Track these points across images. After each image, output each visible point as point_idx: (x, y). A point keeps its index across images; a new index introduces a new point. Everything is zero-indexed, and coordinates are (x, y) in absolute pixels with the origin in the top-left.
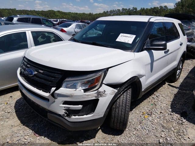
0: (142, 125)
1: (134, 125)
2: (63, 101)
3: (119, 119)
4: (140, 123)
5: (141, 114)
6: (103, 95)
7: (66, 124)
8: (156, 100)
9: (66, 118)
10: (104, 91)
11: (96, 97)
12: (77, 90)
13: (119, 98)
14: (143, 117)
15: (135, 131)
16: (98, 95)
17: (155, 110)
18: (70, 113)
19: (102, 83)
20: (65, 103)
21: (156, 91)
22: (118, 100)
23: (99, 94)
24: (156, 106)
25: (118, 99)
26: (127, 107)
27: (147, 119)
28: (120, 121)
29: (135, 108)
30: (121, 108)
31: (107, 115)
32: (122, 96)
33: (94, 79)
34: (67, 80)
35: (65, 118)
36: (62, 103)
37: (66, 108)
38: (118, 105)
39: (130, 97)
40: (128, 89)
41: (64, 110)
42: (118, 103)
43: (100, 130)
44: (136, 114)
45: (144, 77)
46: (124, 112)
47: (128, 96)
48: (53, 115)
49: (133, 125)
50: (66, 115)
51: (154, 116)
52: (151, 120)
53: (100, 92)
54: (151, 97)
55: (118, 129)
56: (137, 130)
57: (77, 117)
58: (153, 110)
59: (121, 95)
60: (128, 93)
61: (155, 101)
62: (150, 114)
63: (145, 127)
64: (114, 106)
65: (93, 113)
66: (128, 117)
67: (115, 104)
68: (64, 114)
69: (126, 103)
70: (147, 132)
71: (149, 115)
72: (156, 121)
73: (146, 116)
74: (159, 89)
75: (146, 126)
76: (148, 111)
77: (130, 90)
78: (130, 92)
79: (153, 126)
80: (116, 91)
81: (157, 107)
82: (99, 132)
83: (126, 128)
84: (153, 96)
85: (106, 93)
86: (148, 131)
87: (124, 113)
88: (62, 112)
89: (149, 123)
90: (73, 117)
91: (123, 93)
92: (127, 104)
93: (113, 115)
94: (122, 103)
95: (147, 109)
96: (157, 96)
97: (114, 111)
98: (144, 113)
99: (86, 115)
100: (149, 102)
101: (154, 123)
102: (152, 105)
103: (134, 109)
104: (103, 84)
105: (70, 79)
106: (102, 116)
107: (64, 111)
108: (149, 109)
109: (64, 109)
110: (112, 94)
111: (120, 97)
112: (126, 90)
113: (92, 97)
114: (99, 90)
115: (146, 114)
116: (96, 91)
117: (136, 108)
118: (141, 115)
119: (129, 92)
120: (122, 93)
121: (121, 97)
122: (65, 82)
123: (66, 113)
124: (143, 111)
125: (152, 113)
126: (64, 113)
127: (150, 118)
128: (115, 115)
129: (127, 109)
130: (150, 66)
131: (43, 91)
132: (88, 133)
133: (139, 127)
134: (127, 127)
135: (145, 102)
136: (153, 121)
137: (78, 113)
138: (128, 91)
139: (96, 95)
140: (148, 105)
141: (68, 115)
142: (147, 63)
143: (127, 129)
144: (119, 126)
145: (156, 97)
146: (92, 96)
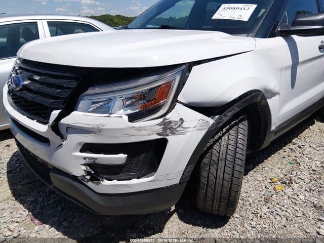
0: (271, 206)
1: (252, 206)
2: (79, 144)
3: (218, 190)
4: (267, 201)
5: (266, 183)
6: (178, 129)
7: (88, 198)
8: (298, 155)
9: (90, 184)
10: (181, 119)
11: (159, 134)
12: (112, 115)
13: (217, 141)
14: (271, 188)
15: (255, 219)
16: (165, 129)
17: (299, 173)
18: (98, 171)
19: (175, 100)
20: (87, 148)
21: (297, 137)
22: (216, 147)
23: (168, 127)
24: (300, 165)
25: (214, 143)
26: (238, 162)
27: (282, 193)
28: (221, 196)
29: (252, 169)
30: (223, 165)
31: (188, 179)
32: (226, 137)
33: (154, 88)
34: (90, 91)
35: (86, 184)
36: (80, 148)
37: (87, 161)
38: (215, 158)
39: (246, 139)
40: (240, 122)
41: (84, 165)
42: (215, 152)
43: (175, 215)
44: (257, 182)
45: (276, 98)
46: (231, 173)
47: (239, 137)
48: (61, 177)
49: (250, 205)
50: (88, 177)
51: (296, 186)
52: (290, 194)
53: (170, 122)
54: (286, 148)
55: (216, 213)
56: (261, 217)
57: (115, 182)
58: (294, 173)
59: (224, 134)
60: (241, 131)
61: (295, 157)
62: (288, 183)
63: (278, 210)
64: (206, 161)
65: (153, 175)
66: (239, 186)
67: (208, 156)
68: (83, 176)
69: (236, 152)
70: (284, 221)
71: (285, 183)
72: (302, 197)
73: (279, 186)
74: (301, 133)
75: (280, 209)
76: (282, 176)
77: (244, 122)
78: (246, 128)
79: (296, 208)
80: (211, 121)
81: (301, 167)
82: (171, 219)
83: (233, 211)
84: (291, 146)
85: (184, 125)
86: (284, 219)
87: (230, 176)
88: (79, 170)
89: (285, 201)
90: (106, 182)
91: (228, 130)
92: (238, 156)
93: (204, 180)
94: (225, 154)
95: (281, 173)
96: (299, 147)
97: (206, 172)
98: (273, 180)
99: (138, 178)
100: (284, 157)
101: (297, 202)
102: (291, 164)
103: (251, 172)
104: (177, 104)
105: (97, 90)
106: (177, 181)
107: (84, 168)
108: (284, 171)
109: (84, 162)
110: (201, 130)
111: (220, 138)
112: (236, 124)
113: (150, 135)
114: (167, 117)
115: (278, 182)
116: (161, 120)
117: (255, 169)
118: (269, 185)
119: (243, 127)
120: (224, 130)
121: (223, 138)
122: (85, 98)
123: (88, 173)
124: (272, 175)
125: (291, 179)
126: (83, 173)
127: (289, 191)
128: (208, 181)
129: (237, 168)
130: (289, 73)
131: (38, 121)
132: (148, 221)
133: (265, 209)
134: (237, 210)
135: (275, 157)
136: (295, 197)
137: (118, 174)
138: (241, 126)
139: (159, 129)
140: (282, 164)
141: (95, 178)
142: (284, 66)
143: (236, 215)
144: (219, 207)
145: (298, 149)
146: (150, 132)
